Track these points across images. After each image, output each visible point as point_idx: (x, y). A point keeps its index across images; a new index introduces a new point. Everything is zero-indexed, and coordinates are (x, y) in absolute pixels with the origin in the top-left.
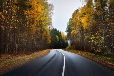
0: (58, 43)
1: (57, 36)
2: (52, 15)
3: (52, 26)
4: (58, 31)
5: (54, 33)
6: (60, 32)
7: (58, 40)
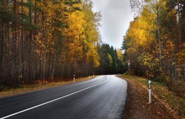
0: (111, 66)
1: (110, 56)
2: (99, 27)
3: (101, 41)
4: (112, 48)
5: (105, 52)
6: (114, 49)
7: (111, 62)
